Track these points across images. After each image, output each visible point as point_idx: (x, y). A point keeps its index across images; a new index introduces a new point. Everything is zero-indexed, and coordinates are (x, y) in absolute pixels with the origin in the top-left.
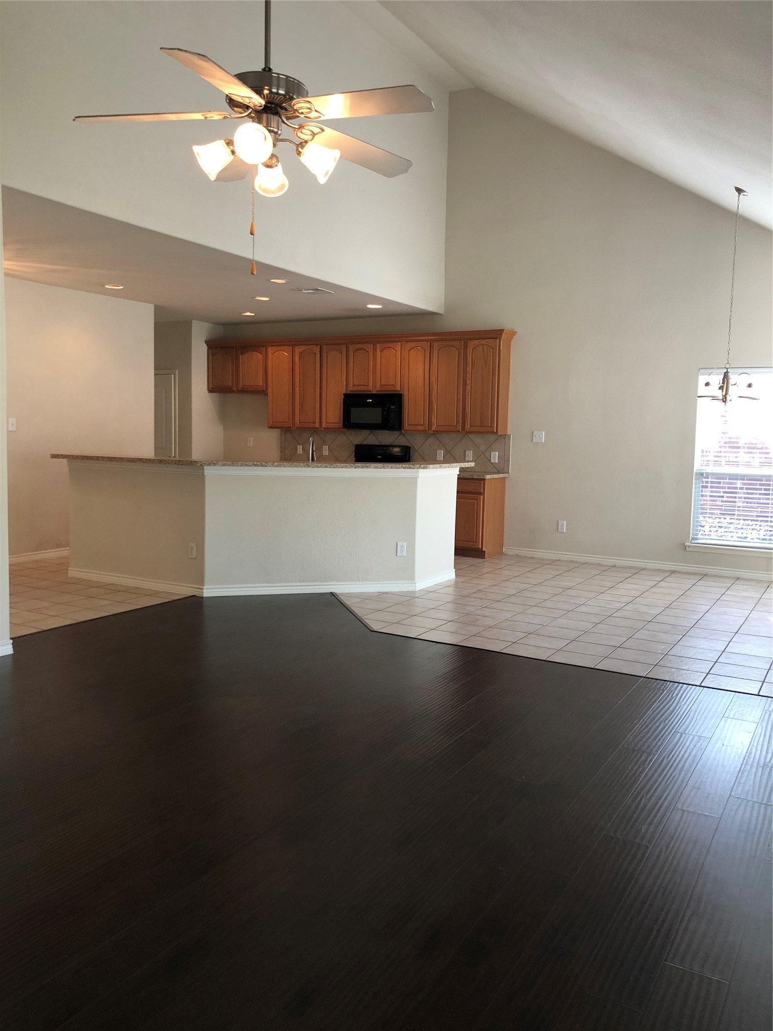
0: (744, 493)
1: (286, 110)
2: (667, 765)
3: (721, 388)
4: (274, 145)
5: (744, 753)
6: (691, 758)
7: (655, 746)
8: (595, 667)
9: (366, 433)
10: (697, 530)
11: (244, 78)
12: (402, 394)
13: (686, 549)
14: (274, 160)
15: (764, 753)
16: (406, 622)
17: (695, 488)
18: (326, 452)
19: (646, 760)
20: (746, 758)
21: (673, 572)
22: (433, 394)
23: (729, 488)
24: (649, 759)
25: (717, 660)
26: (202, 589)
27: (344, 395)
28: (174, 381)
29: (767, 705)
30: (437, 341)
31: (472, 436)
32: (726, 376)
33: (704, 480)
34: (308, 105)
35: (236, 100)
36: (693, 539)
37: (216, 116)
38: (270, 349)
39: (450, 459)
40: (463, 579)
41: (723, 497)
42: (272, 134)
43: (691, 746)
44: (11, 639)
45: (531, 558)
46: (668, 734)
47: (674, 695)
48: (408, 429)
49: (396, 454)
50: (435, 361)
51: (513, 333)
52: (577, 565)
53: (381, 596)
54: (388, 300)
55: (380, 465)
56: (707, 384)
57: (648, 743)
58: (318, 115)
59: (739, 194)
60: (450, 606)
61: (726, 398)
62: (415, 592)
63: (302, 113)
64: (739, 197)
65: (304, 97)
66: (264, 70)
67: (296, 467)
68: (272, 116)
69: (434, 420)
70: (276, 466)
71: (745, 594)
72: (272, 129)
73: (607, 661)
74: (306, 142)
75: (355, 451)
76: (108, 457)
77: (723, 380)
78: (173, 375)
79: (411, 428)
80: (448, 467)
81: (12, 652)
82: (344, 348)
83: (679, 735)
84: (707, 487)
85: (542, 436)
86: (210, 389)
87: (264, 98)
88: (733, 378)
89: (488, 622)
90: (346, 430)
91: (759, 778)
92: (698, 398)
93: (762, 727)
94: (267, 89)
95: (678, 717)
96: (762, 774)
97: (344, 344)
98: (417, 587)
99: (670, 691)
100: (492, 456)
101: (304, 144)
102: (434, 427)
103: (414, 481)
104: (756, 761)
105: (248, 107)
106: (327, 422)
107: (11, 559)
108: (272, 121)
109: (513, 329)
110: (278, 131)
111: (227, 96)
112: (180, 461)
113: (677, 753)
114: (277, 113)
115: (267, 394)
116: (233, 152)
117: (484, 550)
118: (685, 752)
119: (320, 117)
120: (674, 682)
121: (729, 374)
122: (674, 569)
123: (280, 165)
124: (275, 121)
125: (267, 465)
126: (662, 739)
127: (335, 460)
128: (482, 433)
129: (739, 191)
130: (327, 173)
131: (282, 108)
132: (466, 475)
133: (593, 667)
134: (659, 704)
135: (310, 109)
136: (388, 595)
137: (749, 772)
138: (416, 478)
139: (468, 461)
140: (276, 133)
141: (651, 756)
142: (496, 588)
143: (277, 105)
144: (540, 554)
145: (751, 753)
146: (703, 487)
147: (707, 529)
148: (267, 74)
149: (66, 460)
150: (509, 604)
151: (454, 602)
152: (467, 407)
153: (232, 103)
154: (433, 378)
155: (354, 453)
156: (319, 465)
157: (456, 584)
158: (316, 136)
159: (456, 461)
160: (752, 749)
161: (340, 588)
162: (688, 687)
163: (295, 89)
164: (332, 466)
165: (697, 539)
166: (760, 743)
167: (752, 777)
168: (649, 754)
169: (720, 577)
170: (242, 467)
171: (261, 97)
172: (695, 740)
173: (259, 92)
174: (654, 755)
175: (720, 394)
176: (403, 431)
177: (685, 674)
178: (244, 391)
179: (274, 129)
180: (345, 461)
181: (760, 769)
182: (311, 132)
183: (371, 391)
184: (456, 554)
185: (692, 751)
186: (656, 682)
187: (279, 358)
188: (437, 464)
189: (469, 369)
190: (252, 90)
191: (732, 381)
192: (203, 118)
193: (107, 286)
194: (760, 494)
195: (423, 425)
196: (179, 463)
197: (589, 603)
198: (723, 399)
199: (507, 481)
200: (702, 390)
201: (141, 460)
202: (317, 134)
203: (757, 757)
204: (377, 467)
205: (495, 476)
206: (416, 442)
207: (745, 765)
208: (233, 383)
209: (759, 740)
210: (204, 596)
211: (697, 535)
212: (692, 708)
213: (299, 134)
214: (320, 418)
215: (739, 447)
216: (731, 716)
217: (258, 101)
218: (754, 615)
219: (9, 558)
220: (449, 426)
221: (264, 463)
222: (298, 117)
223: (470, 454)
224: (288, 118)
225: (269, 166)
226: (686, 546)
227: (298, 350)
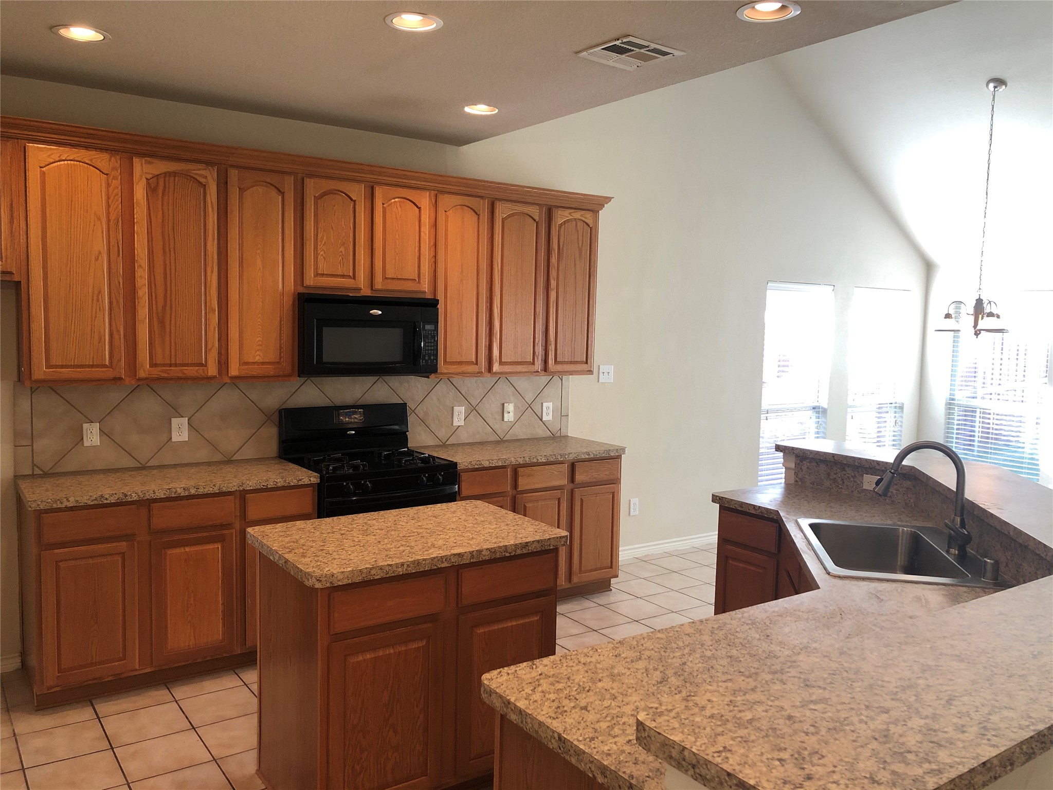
12: (434, 299)
22: (495, 302)
27: (294, 296)
30: (501, 200)
48: (445, 371)
50: (497, 238)
69: (496, 352)
79: (453, 368)
82: (289, 184)
85: (609, 373)
90: (302, 377)
97: (291, 174)
100: (545, 409)
106: (242, 363)
154: (495, 272)
183: (360, 289)
189: (554, 260)
195: (475, 364)
214: (222, 353)
220: (521, 363)
227: (143, 168)
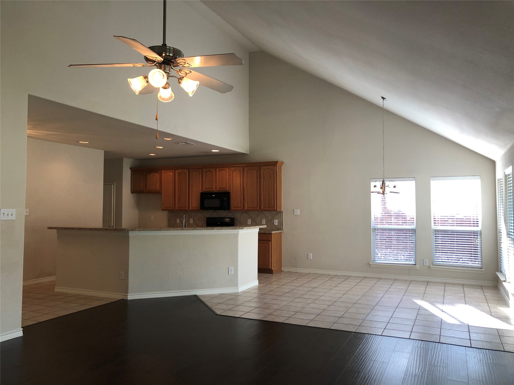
0: (396, 238)
1: (173, 63)
2: (368, 378)
3: (381, 188)
4: (168, 79)
5: (405, 369)
6: (379, 374)
7: (361, 368)
8: (330, 328)
9: (212, 211)
10: (375, 256)
11: (153, 49)
12: (229, 192)
13: (370, 266)
14: (167, 85)
15: (414, 369)
16: (235, 309)
17: (373, 236)
18: (191, 221)
19: (358, 376)
20: (406, 372)
21: (365, 277)
22: (245, 192)
23: (388, 235)
24: (359, 376)
25: (389, 322)
26: (127, 296)
27: (201, 193)
28: (113, 188)
29: (414, 344)
30: (246, 167)
31: (265, 212)
32: (383, 183)
33: (376, 231)
34: (184, 61)
35: (149, 58)
36: (373, 261)
37: (139, 65)
38: (163, 172)
39: (254, 224)
40: (263, 285)
41: (386, 240)
42: (167, 73)
43: (379, 367)
44: (22, 328)
45: (296, 272)
46: (368, 361)
47: (369, 340)
48: (233, 209)
49: (227, 222)
50: (245, 176)
51: (283, 163)
52: (319, 275)
53: (221, 296)
54: (222, 147)
55: (220, 228)
56: (375, 186)
57: (358, 366)
58: (189, 65)
59: (383, 100)
60: (256, 300)
61: (384, 193)
62: (238, 293)
63: (181, 64)
64: (383, 101)
65: (182, 58)
66: (163, 45)
67: (177, 230)
68: (166, 65)
69: (246, 204)
70: (166, 230)
71: (400, 287)
72: (166, 71)
73: (335, 325)
74: (183, 78)
75: (207, 221)
76: (78, 228)
77: (382, 184)
78: (113, 185)
79: (235, 209)
80: (254, 228)
81: (22, 335)
82: (200, 171)
83: (373, 361)
84: (378, 235)
85: (298, 212)
86: (132, 192)
87: (163, 57)
88: (387, 183)
89: (275, 307)
90: (202, 210)
91: (413, 382)
92: (371, 193)
93: (413, 355)
94: (164, 54)
95: (372, 352)
96: (414, 380)
97: (200, 169)
98: (239, 290)
99: (367, 339)
100: (275, 222)
101: (182, 78)
102: (246, 208)
103: (236, 236)
104: (411, 373)
105: (155, 61)
106: (192, 207)
107: (24, 283)
108: (167, 68)
109: (282, 161)
110: (169, 72)
111: (145, 56)
112: (116, 229)
113: (372, 372)
114: (169, 64)
115: (162, 193)
116: (147, 82)
117: (272, 269)
118: (377, 370)
119: (190, 66)
120: (368, 334)
121: (385, 181)
122: (365, 276)
123: (170, 87)
124: (168, 68)
125: (162, 230)
126: (365, 364)
127: (196, 226)
128: (269, 210)
129: (383, 98)
130: (193, 91)
131: (172, 62)
132: (263, 232)
133: (329, 328)
134: (362, 346)
135: (185, 62)
136: (225, 295)
137: (408, 380)
138: (238, 234)
139: (263, 225)
140: (168, 73)
141: (360, 374)
142: (279, 289)
143: (169, 61)
144: (299, 270)
145: (408, 369)
146: (376, 235)
147: (379, 255)
148: (164, 47)
149: (56, 230)
150: (286, 297)
151: (258, 297)
152: (262, 198)
153: (147, 59)
154: (245, 185)
155: (206, 222)
156: (189, 229)
157: (259, 288)
158: (187, 74)
159: (257, 225)
160: (408, 367)
161: (199, 292)
162: (375, 336)
163: (177, 53)
164: (195, 229)
165: (375, 261)
166: (412, 364)
167: (410, 382)
168: (359, 373)
169: (387, 279)
170: (149, 231)
171: (161, 57)
172: (381, 364)
173: (160, 55)
174: (361, 373)
175: (381, 191)
176: (230, 210)
177: (374, 329)
178: (150, 192)
179: (168, 71)
180: (201, 227)
181: (413, 377)
182: (185, 73)
183: (214, 191)
184: (258, 272)
185: (380, 369)
186: (360, 334)
187: (168, 176)
188: (248, 227)
189: (262, 180)
190: (157, 54)
191: (387, 185)
192: (133, 66)
193: (80, 142)
194: (403, 238)
195: (240, 207)
196: (115, 230)
197: (325, 295)
198: (383, 193)
199: (282, 234)
200: (373, 189)
201: (96, 229)
202: (188, 73)
203: (411, 371)
204: (218, 229)
205: (276, 232)
206: (237, 216)
207: (406, 376)
208: (144, 188)
209: (411, 362)
210: (128, 299)
211: (375, 259)
212: (379, 347)
213: (179, 73)
214: (189, 205)
215: (392, 216)
216: (397, 350)
217: (160, 59)
218: (405, 298)
219: (23, 283)
220: (253, 207)
221: (160, 229)
222: (179, 66)
223: (264, 221)
224: (174, 66)
225: (164, 88)
226: (370, 264)
227: (177, 172)
